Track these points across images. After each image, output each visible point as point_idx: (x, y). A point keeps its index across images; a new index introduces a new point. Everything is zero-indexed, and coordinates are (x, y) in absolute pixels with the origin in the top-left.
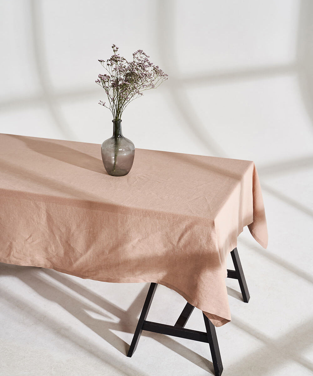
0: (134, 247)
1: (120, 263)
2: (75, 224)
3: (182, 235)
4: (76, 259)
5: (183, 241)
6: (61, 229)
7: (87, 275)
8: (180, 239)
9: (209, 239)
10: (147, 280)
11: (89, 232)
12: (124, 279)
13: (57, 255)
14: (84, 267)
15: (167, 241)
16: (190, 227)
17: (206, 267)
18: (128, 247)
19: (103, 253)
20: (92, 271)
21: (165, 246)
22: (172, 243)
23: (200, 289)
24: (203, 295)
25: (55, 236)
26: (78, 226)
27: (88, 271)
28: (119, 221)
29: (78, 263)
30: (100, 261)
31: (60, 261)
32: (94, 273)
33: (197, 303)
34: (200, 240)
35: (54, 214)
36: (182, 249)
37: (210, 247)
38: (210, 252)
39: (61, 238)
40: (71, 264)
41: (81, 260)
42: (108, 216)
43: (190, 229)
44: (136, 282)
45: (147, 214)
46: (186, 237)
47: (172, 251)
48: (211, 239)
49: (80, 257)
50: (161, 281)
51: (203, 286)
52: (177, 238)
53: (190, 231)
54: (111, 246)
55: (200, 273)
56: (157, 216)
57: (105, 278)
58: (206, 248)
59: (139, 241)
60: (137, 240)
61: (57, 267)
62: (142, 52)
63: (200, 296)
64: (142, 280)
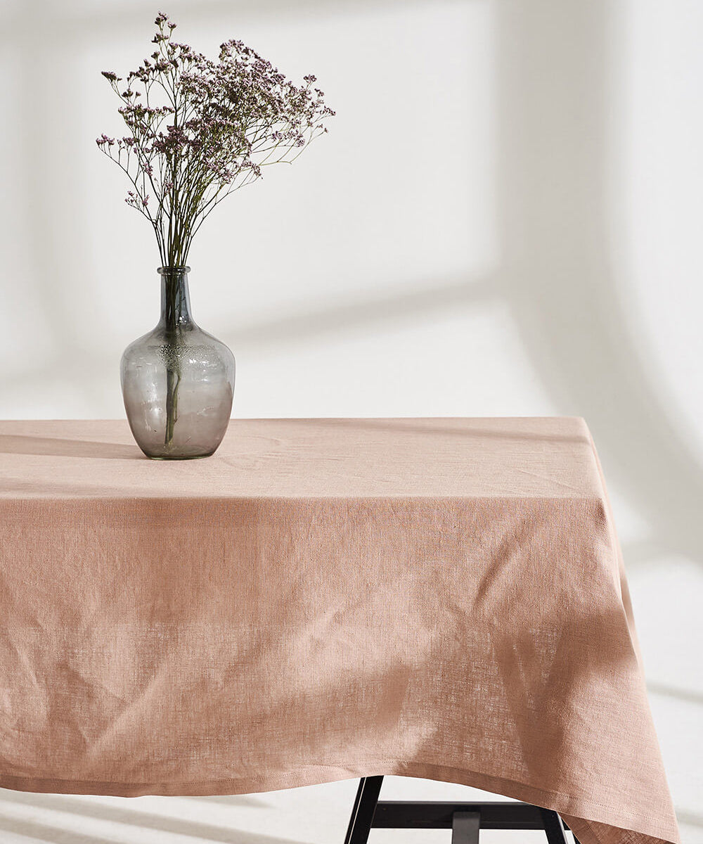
0: (318, 645)
1: (268, 712)
2: (97, 593)
3: (493, 572)
4: (102, 725)
5: (496, 592)
6: (40, 621)
7: (142, 781)
8: (483, 589)
9: (590, 567)
10: (360, 769)
11: (152, 612)
12: (279, 773)
13: (20, 727)
14: (129, 753)
15: (437, 605)
16: (521, 536)
17: (590, 664)
18: (299, 644)
19: (203, 684)
20: (162, 763)
21: (429, 622)
22: (455, 609)
23: (576, 748)
24: (588, 765)
25: (16, 653)
26: (110, 597)
27: (146, 765)
28: (263, 555)
29: (107, 738)
30: (190, 720)
31: (31, 750)
32: (173, 765)
33: (567, 799)
34: (557, 577)
35: (14, 567)
36: (495, 622)
37: (597, 594)
38: (598, 610)
39: (37, 654)
40: (79, 747)
41: (122, 724)
42: (223, 545)
43: (521, 542)
44: (325, 779)
45: (365, 513)
46: (507, 574)
47: (457, 639)
48: (595, 567)
49: (119, 715)
50: (411, 764)
51: (583, 735)
52: (474, 584)
53: (518, 549)
54: (234, 653)
55: (567, 692)
56: (400, 514)
57: (213, 782)
58: (582, 600)
59: (338, 618)
60: (329, 616)
61: (22, 774)
62: (243, 48)
63: (577, 772)
64: (341, 770)
